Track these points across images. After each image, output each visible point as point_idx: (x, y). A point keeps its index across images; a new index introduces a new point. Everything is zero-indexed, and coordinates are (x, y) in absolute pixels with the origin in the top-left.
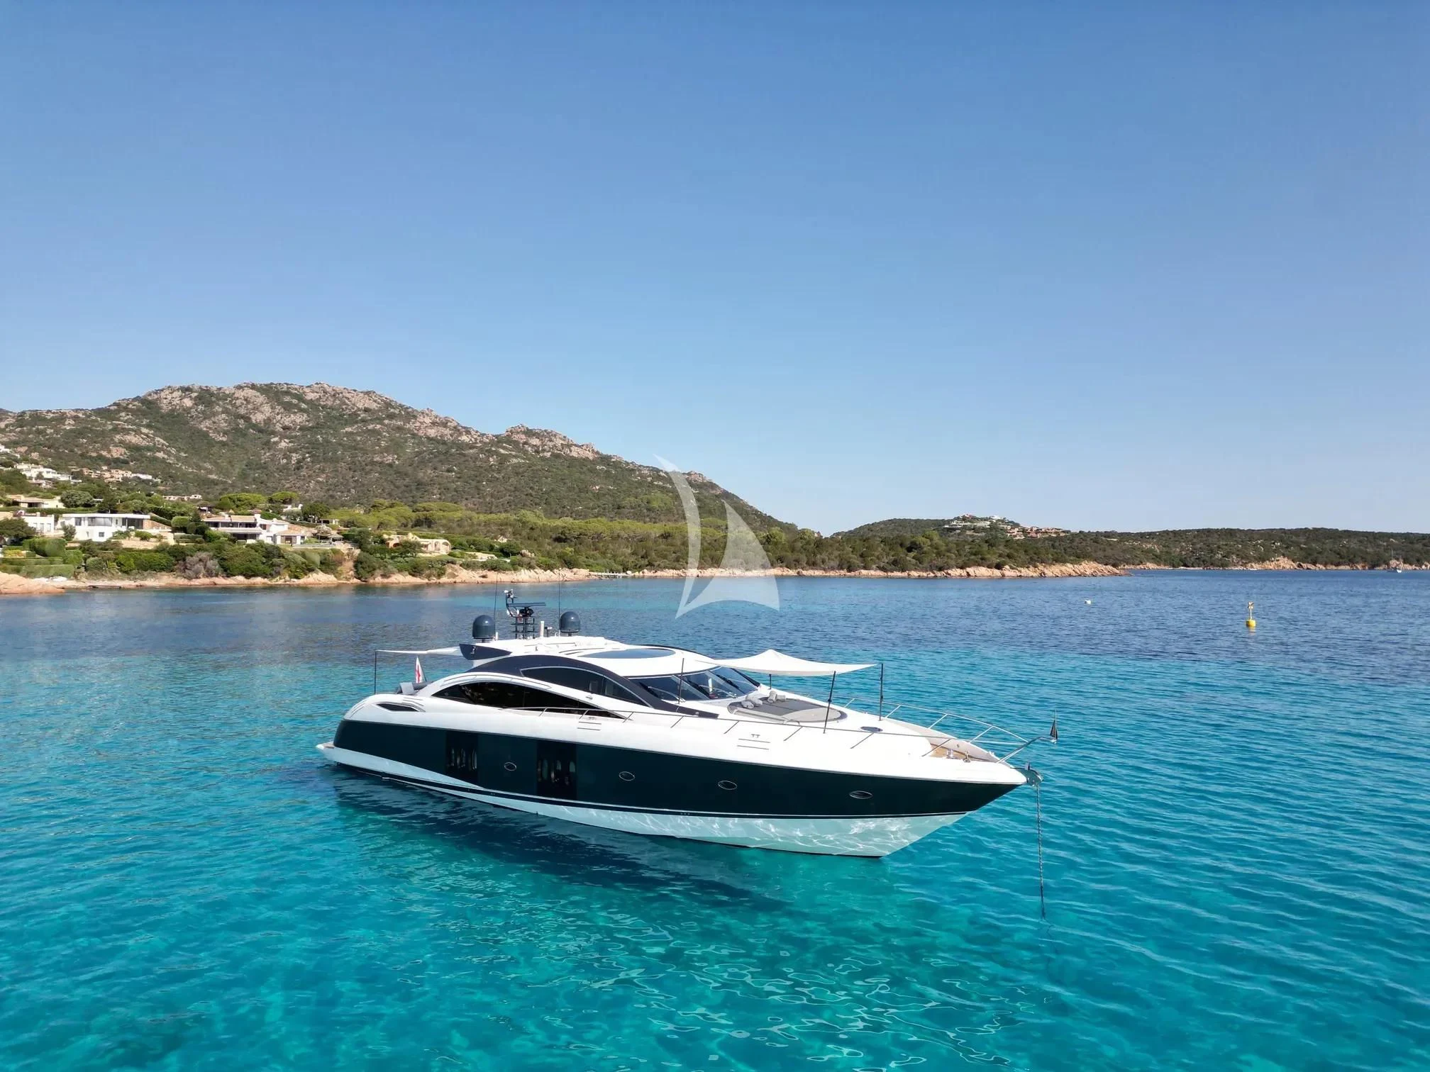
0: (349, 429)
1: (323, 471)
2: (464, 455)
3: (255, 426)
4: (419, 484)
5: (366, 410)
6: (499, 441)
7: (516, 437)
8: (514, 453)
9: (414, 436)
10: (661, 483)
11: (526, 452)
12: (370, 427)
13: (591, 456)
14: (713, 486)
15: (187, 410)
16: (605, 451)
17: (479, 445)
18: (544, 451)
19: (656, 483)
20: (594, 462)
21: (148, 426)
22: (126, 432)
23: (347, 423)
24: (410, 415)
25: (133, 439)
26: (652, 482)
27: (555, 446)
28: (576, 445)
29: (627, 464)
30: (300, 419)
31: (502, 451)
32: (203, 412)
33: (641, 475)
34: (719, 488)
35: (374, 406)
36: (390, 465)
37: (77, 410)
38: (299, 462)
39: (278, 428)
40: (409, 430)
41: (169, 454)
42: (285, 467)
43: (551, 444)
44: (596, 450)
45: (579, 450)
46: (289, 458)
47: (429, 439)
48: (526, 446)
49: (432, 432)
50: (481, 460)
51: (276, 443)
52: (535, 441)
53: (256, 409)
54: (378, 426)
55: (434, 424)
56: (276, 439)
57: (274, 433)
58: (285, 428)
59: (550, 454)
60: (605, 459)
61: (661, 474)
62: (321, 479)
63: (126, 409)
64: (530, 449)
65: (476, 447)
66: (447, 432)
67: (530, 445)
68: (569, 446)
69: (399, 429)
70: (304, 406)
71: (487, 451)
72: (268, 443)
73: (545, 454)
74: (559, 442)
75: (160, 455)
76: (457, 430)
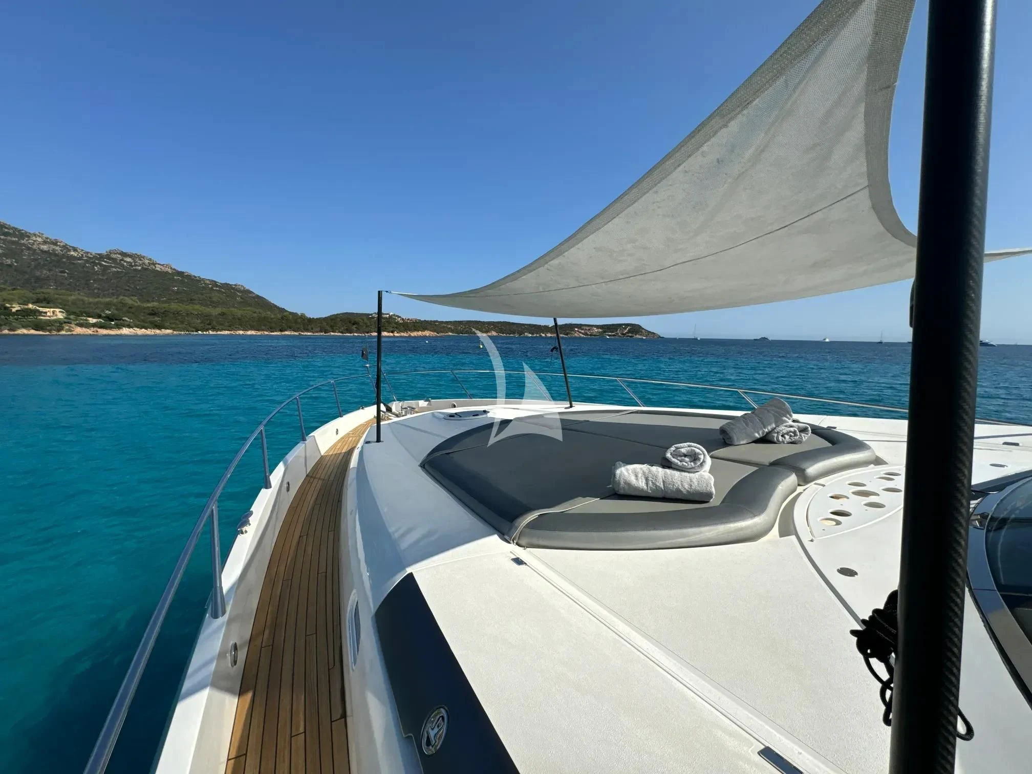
2: (73, 263)
4: (37, 278)
6: (101, 257)
7: (114, 256)
8: (112, 265)
9: (30, 249)
11: (121, 265)
13: (170, 271)
14: (250, 292)
16: (180, 269)
17: (85, 258)
18: (136, 265)
19: (214, 288)
20: (173, 274)
24: (24, 235)
26: (212, 288)
27: (144, 263)
28: (158, 264)
29: (195, 277)
31: (103, 263)
34: (253, 293)
36: (10, 265)
40: (24, 245)
44: (173, 267)
45: (161, 267)
47: (42, 251)
48: (122, 262)
49: (44, 248)
50: (87, 267)
52: (129, 260)
59: (140, 268)
60: (181, 274)
64: (125, 264)
65: (82, 259)
66: (57, 248)
67: (125, 261)
68: (154, 264)
71: (92, 262)
73: (137, 268)
74: (147, 262)
76: (67, 248)
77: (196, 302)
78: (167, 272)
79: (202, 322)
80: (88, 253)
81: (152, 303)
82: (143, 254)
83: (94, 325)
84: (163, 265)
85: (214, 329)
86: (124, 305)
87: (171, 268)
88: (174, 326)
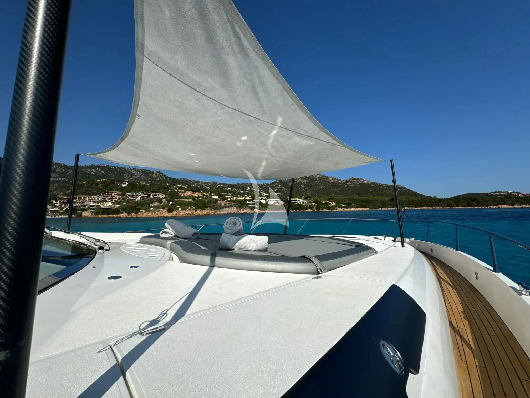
0: (315, 182)
1: (310, 191)
2: (339, 185)
3: (298, 183)
4: (330, 192)
5: (319, 178)
6: (347, 181)
7: (351, 180)
8: (350, 184)
9: (328, 182)
10: (389, 188)
11: (353, 183)
12: (320, 181)
13: (369, 183)
14: (405, 188)
15: (287, 181)
16: (373, 182)
17: (342, 183)
18: (358, 183)
19: (387, 188)
20: (371, 184)
21: (280, 185)
22: (277, 186)
23: (315, 181)
24: (327, 178)
25: (278, 187)
26: (386, 188)
27: (360, 181)
29: (379, 184)
30: (306, 181)
31: (348, 184)
32: (289, 181)
33: (383, 186)
34: (406, 188)
35: (320, 177)
36: (324, 189)
37: (269, 183)
38: (306, 189)
39: (302, 183)
40: (327, 181)
41: (284, 190)
42: (303, 191)
43: (359, 181)
44: (371, 181)
45: (366, 182)
46: (304, 189)
47: (331, 182)
49: (332, 181)
50: (343, 186)
51: (302, 186)
52: (355, 181)
53: (298, 180)
54: (321, 181)
55: (332, 179)
56: (302, 185)
57: (301, 184)
58: (303, 183)
59: (359, 183)
60: (374, 183)
61: (389, 186)
62: (310, 192)
63: (277, 182)
66: (335, 181)
67: (354, 182)
68: (364, 181)
69: (325, 181)
70: (307, 178)
71: (344, 184)
72: (300, 186)
74: (361, 180)
75: (282, 190)
76: (338, 180)
77: (380, 195)
78: (368, 184)
79: (381, 204)
80: (343, 180)
81: (362, 197)
82: (360, 178)
83: (343, 207)
84: (367, 181)
85: (386, 207)
86: (353, 199)
87: (370, 182)
88: (370, 206)
